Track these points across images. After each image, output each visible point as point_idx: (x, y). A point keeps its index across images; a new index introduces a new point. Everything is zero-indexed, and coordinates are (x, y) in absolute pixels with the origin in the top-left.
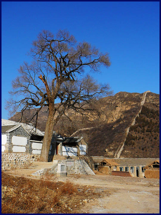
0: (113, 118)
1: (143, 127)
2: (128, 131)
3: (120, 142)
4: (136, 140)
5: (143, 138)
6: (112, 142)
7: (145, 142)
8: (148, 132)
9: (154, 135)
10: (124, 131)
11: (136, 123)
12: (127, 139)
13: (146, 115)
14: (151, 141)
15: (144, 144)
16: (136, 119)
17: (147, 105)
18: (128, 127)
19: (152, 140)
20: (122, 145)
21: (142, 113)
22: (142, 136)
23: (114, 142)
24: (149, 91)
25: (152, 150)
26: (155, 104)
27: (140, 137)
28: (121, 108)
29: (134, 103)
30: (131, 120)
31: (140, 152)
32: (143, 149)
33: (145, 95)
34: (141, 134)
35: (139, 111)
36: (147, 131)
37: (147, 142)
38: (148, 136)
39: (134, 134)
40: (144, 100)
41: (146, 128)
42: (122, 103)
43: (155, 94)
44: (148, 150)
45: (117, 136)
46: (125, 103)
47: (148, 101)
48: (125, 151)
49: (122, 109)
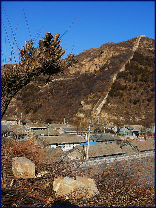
0: (96, 67)
1: (135, 75)
2: (115, 78)
3: (103, 91)
4: (125, 91)
5: (135, 89)
6: (91, 92)
7: (139, 93)
8: (143, 81)
9: (150, 86)
10: (109, 78)
11: (126, 70)
12: (113, 88)
13: (140, 62)
14: (146, 93)
15: (137, 96)
16: (126, 65)
17: (141, 52)
18: (116, 73)
19: (148, 91)
20: (105, 96)
21: (134, 59)
22: (134, 85)
23: (94, 91)
24: (144, 36)
25: (148, 105)
26: (151, 51)
27: (132, 87)
28: (107, 54)
29: (124, 49)
30: (120, 66)
31: (131, 107)
32: (135, 104)
33: (139, 40)
34: (133, 83)
35: (130, 57)
36: (140, 80)
37: (142, 94)
38: (142, 86)
39: (123, 83)
40: (138, 45)
41: (139, 77)
42: (108, 49)
43: (151, 39)
44: (143, 104)
45: (98, 84)
46: (112, 48)
47: (142, 47)
48: (109, 105)
49: (108, 56)
